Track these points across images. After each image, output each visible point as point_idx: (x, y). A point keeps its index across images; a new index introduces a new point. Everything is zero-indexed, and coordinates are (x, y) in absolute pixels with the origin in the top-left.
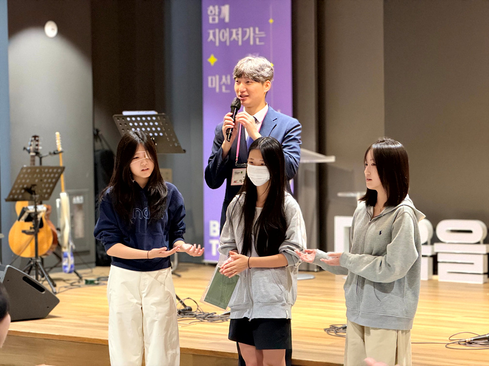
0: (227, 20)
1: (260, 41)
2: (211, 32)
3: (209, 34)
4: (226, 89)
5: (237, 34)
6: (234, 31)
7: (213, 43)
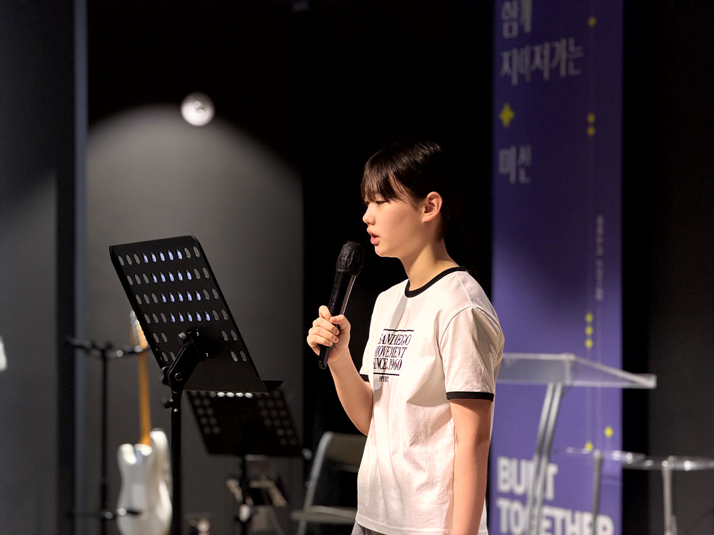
0: (528, 28)
1: (576, 68)
2: (506, 55)
4: (527, 175)
5: (542, 56)
6: (537, 49)
7: (508, 78)
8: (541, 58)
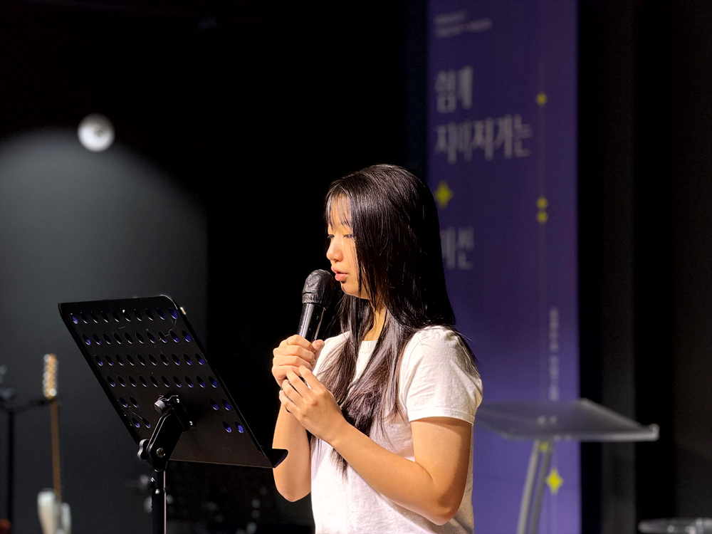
0: (467, 101)
1: (524, 147)
2: (441, 131)
3: (436, 136)
4: (468, 260)
5: (484, 134)
6: (479, 126)
7: (444, 155)
8: (482, 135)
